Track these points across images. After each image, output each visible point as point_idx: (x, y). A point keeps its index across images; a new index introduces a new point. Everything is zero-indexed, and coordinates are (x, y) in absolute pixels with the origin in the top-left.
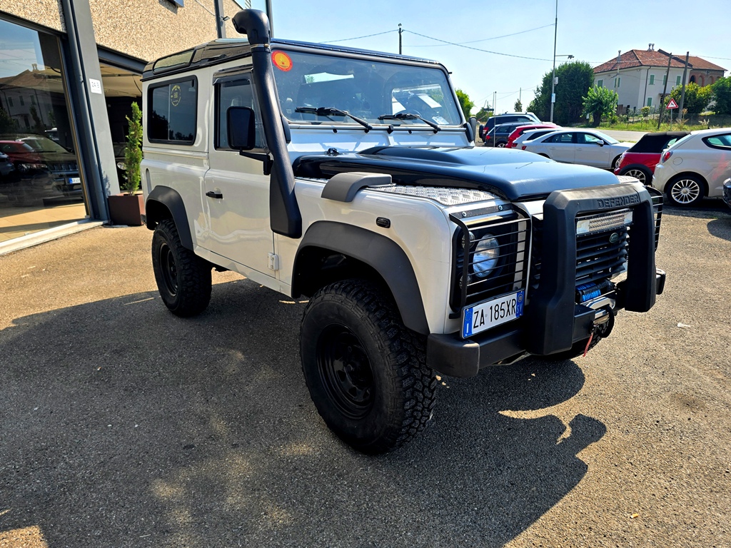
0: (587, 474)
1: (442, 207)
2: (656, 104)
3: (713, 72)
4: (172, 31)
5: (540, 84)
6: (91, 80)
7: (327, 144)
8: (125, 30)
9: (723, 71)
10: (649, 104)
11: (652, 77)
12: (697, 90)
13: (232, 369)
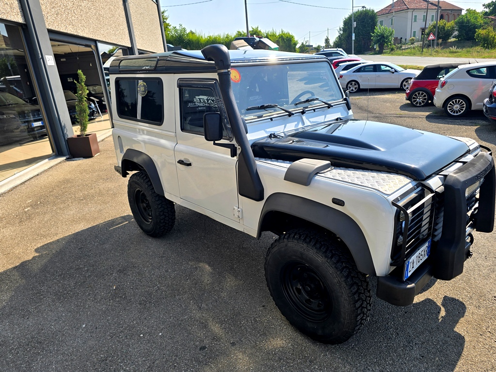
0: (466, 344)
1: (386, 196)
2: (419, 35)
3: (455, 11)
4: (95, 11)
5: (342, 25)
6: (46, 56)
7: (268, 130)
8: (64, 15)
9: (461, 10)
10: (414, 36)
11: (416, 16)
12: (445, 24)
13: (207, 279)
